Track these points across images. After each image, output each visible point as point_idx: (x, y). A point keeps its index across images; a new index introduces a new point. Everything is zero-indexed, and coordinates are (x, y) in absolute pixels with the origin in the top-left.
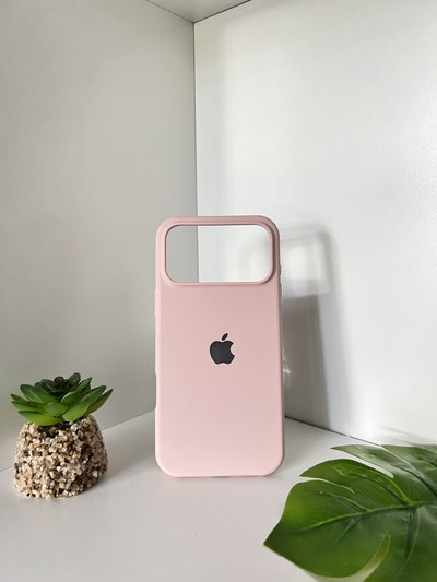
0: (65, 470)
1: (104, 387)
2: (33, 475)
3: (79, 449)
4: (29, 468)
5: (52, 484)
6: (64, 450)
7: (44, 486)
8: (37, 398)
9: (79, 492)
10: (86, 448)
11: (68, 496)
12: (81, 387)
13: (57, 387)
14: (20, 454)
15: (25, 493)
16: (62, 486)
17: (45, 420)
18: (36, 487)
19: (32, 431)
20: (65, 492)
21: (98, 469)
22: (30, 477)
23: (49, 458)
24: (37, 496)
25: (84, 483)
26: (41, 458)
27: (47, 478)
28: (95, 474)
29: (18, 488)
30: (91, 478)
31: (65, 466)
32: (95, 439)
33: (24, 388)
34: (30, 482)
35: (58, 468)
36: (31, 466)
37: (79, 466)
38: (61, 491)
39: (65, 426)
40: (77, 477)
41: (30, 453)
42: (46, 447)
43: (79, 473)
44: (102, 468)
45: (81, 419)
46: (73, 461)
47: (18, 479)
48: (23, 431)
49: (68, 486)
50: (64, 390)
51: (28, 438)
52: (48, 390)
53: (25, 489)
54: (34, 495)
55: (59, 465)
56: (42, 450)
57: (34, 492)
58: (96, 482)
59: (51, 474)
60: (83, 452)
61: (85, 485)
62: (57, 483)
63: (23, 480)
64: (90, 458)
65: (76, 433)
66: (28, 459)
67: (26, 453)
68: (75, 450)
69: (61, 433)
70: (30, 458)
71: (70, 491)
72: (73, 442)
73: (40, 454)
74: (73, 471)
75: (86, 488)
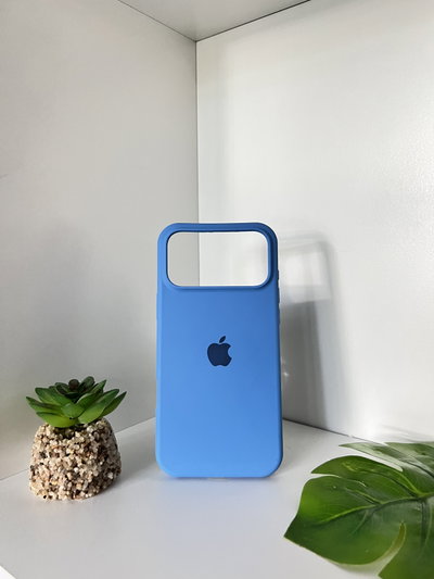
0: (82, 471)
1: (117, 391)
2: (50, 476)
3: (96, 450)
4: (45, 469)
5: (70, 485)
6: (82, 451)
7: (62, 487)
8: (52, 401)
9: (95, 494)
10: (102, 449)
11: (85, 497)
12: (96, 389)
13: (71, 390)
14: (37, 456)
15: (41, 496)
16: (79, 487)
17: (62, 421)
18: (53, 489)
19: (48, 433)
20: (82, 494)
21: (113, 471)
22: (47, 479)
23: (66, 459)
24: (54, 497)
25: (101, 484)
26: (59, 460)
27: (65, 479)
28: (111, 476)
29: (34, 490)
30: (106, 480)
31: (82, 467)
32: (110, 441)
33: (38, 391)
34: (47, 484)
35: (76, 470)
36: (48, 468)
37: (95, 467)
38: (78, 492)
39: (81, 428)
40: (94, 478)
41: (47, 454)
42: (64, 448)
43: (96, 475)
44: (117, 471)
45: (96, 421)
46: (89, 462)
47: (34, 481)
48: (39, 433)
49: (85, 487)
50: (79, 392)
51: (45, 440)
52: (63, 392)
53: (40, 491)
54: (50, 497)
55: (76, 466)
56: (60, 451)
57: (52, 494)
58: (111, 484)
59: (69, 475)
60: (99, 453)
61: (101, 487)
62: (74, 485)
63: (39, 482)
64: (106, 459)
65: (93, 434)
66: (45, 461)
67: (43, 455)
68: (91, 451)
69: (77, 434)
70: (47, 460)
71: (86, 492)
72: (90, 444)
73: (58, 455)
74: (89, 472)
75: (102, 490)
